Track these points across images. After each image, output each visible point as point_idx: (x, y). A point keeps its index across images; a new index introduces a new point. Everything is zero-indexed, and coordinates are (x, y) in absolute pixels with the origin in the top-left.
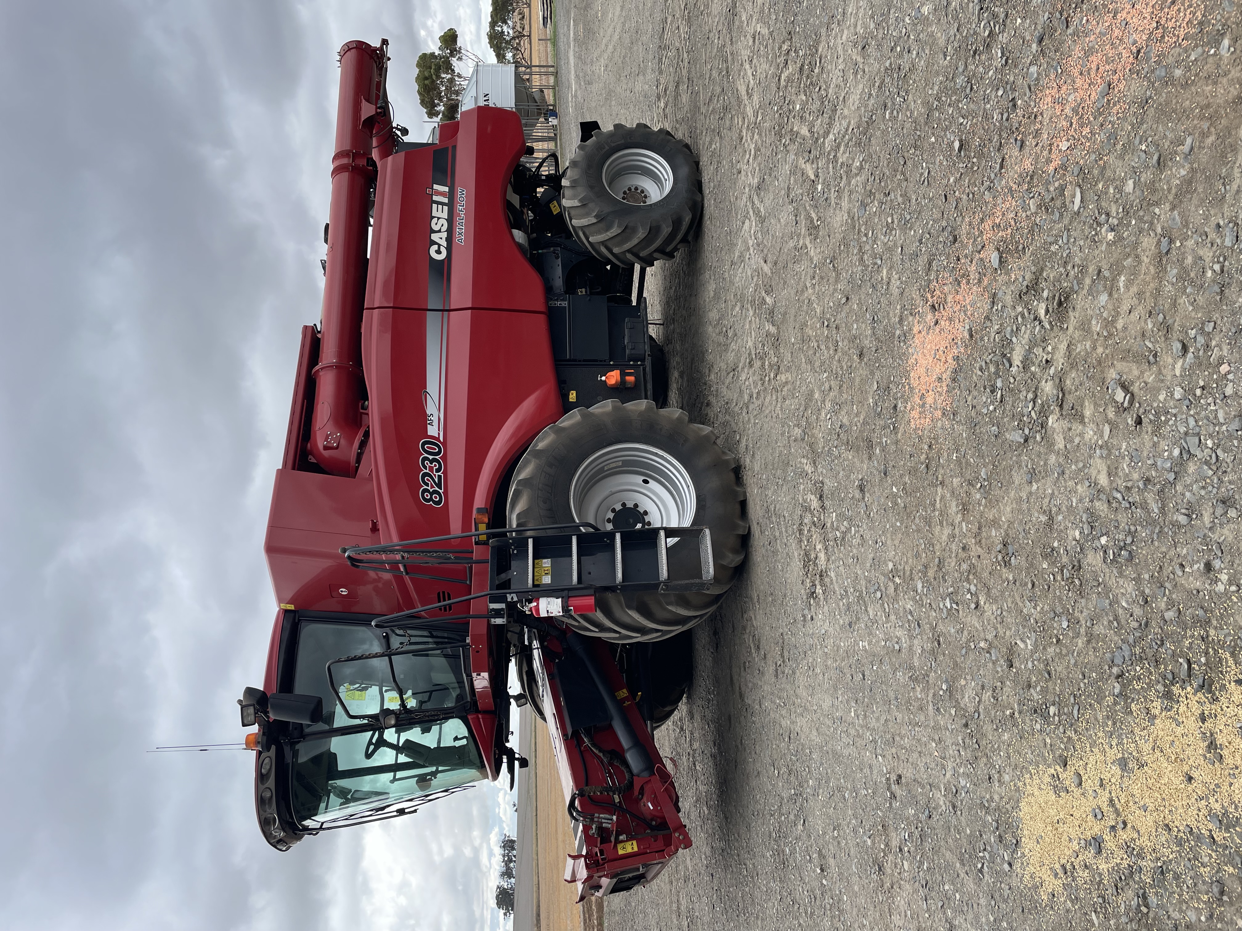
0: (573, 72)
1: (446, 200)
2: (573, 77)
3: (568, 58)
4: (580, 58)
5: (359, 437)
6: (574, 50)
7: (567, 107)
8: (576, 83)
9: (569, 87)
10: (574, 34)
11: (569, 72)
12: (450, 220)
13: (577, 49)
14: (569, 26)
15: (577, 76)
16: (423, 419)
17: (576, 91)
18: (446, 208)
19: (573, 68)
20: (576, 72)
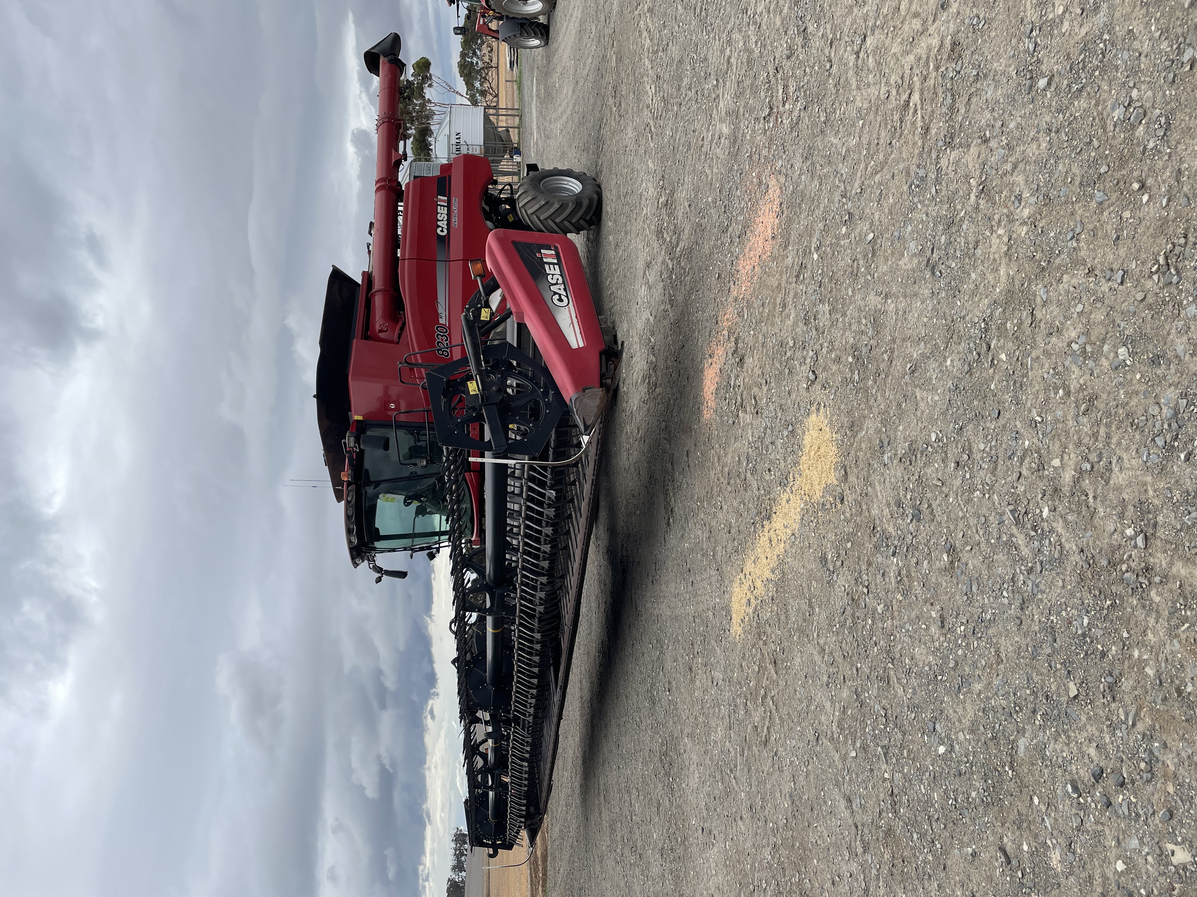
0: (535, 123)
1: (446, 204)
2: (535, 127)
3: (531, 109)
4: (541, 112)
5: (400, 325)
6: (536, 104)
7: (530, 151)
8: (538, 133)
9: (532, 134)
10: (537, 91)
11: (532, 122)
12: (449, 214)
13: (538, 105)
14: (532, 82)
15: (538, 128)
16: (437, 316)
17: (537, 139)
18: (446, 208)
19: (535, 119)
20: (537, 124)
